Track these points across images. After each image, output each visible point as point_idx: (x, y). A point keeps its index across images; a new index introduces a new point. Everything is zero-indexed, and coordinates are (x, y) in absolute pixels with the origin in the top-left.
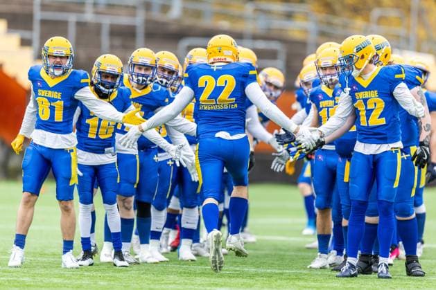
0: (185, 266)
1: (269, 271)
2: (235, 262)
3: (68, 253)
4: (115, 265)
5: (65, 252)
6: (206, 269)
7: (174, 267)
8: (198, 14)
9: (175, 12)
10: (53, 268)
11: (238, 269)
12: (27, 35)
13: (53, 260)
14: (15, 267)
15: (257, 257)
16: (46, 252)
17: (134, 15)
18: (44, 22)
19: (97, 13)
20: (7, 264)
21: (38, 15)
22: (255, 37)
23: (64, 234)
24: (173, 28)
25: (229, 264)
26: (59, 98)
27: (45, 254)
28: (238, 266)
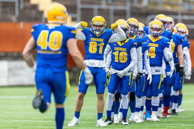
0: (151, 124)
1: (192, 125)
2: (176, 122)
3: (100, 119)
4: (122, 124)
5: (99, 119)
6: (162, 125)
7: (146, 125)
8: (156, 4)
9: (145, 3)
10: (88, 126)
11: (177, 125)
12: (74, 16)
13: (89, 122)
14: (71, 127)
15: (186, 119)
16: (86, 119)
17: (125, 5)
18: (82, 9)
19: (107, 4)
20: (67, 125)
21: (80, 6)
22: (183, 14)
23: (99, 110)
24: (144, 10)
25: (173, 123)
26: (102, 41)
27: (85, 120)
28: (177, 123)
